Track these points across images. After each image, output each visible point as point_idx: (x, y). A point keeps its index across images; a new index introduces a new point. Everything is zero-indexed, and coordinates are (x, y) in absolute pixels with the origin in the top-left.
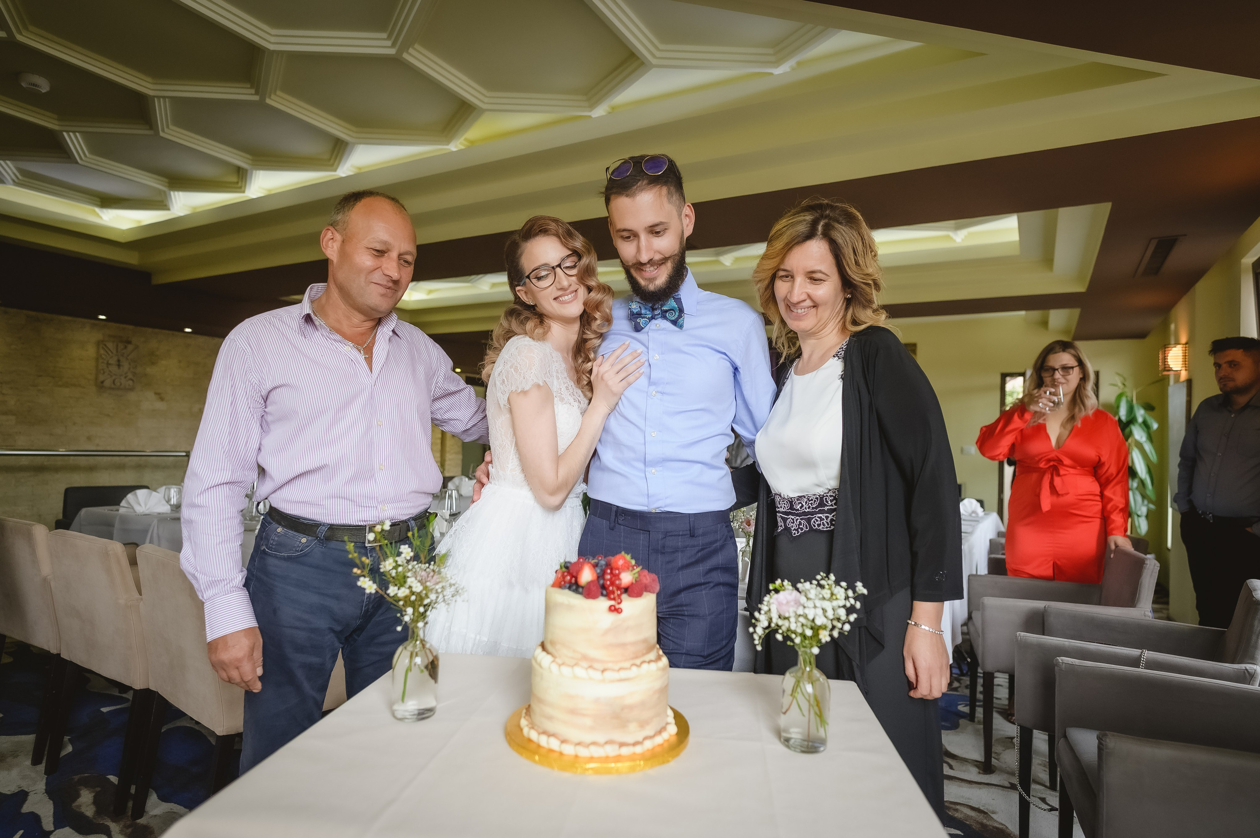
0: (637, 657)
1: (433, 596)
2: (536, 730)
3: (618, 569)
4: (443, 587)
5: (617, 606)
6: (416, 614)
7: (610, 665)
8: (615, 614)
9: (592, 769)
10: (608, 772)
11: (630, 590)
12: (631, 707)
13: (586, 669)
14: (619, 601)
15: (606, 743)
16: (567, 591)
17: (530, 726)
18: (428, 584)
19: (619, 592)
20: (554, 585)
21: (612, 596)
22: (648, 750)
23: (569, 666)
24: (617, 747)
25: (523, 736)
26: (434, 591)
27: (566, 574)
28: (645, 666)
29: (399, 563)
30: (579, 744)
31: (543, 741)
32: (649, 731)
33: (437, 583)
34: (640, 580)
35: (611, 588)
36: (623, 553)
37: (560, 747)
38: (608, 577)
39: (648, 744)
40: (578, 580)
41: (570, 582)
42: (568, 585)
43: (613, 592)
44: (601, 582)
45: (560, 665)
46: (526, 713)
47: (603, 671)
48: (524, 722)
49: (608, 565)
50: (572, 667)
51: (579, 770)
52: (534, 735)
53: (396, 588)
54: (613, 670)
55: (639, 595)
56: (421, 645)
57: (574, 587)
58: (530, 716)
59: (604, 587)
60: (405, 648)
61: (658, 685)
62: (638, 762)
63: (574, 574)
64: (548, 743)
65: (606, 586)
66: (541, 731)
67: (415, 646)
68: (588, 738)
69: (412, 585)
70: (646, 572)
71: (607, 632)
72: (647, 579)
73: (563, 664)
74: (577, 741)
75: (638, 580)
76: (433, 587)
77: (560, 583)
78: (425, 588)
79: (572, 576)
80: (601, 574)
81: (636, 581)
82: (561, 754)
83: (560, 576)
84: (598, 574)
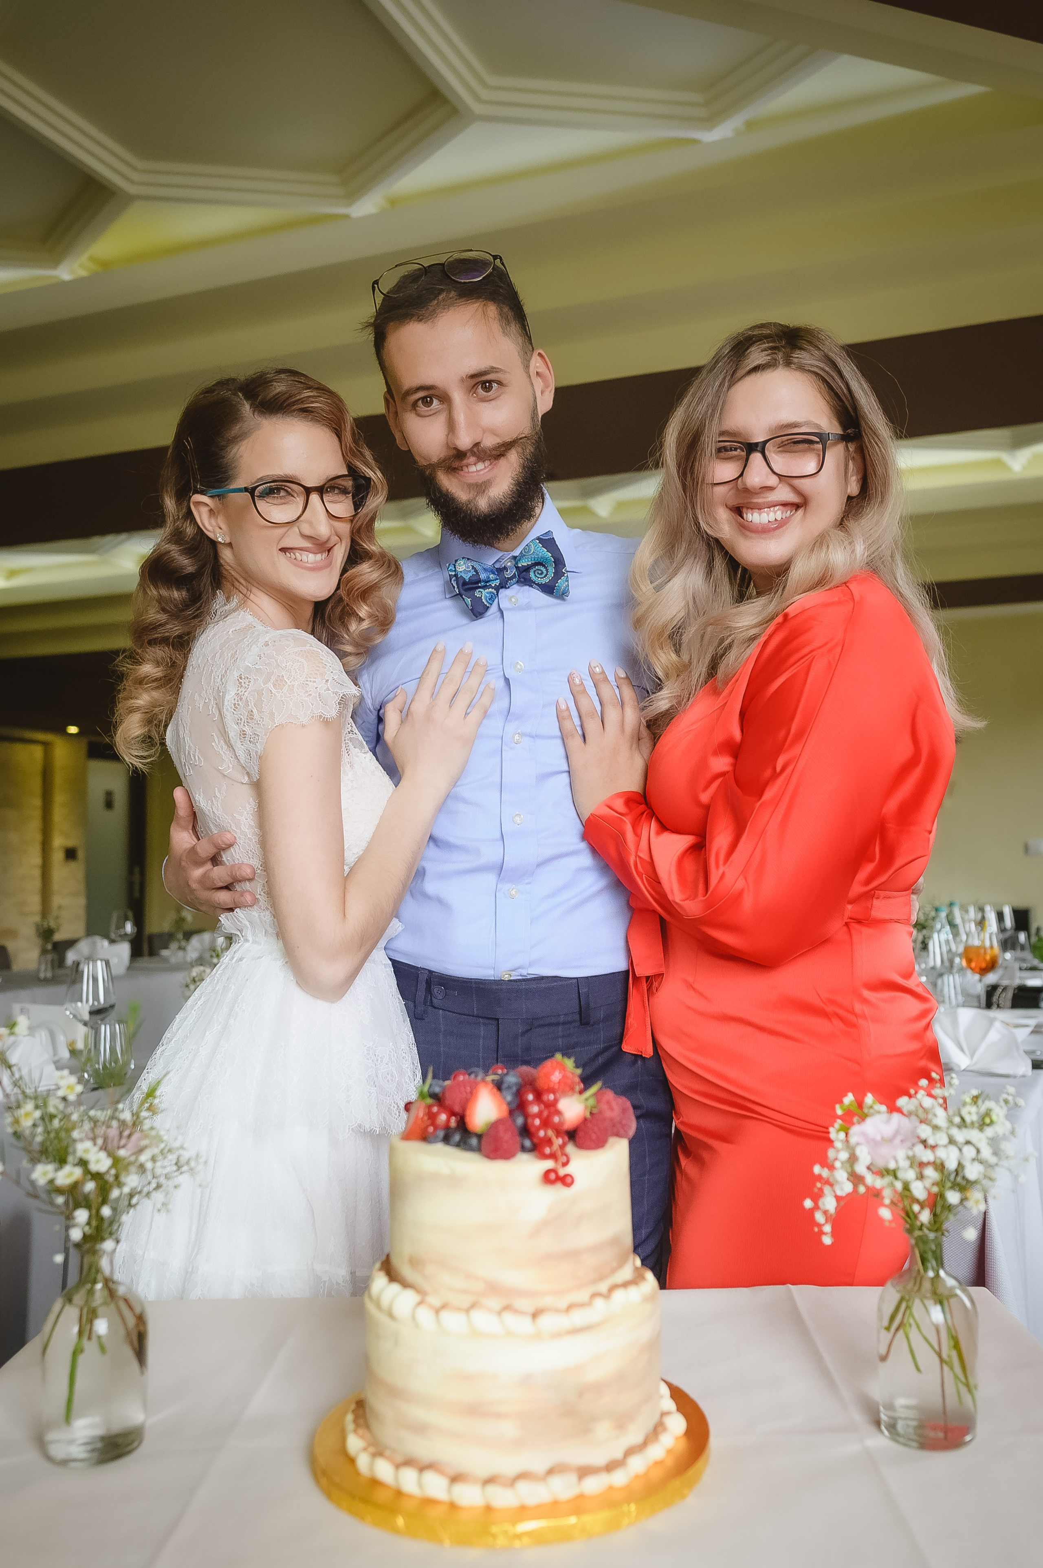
0: (601, 1278)
1: (132, 1181)
2: (390, 1459)
3: (553, 1091)
4: (153, 1159)
5: (562, 1172)
6: (94, 1223)
7: (548, 1301)
8: (559, 1187)
9: (528, 1534)
10: (564, 1536)
11: (581, 1134)
12: (597, 1388)
13: (499, 1313)
14: (564, 1159)
15: (551, 1472)
16: (440, 1146)
17: (372, 1450)
18: (122, 1153)
19: (560, 1141)
20: (407, 1136)
21: (547, 1151)
22: (637, 1477)
23: (459, 1309)
24: (573, 1478)
25: (357, 1473)
26: (133, 1169)
27: (435, 1109)
28: (619, 1295)
29: (51, 1110)
30: (490, 1480)
31: (409, 1480)
32: (634, 1436)
33: (141, 1151)
34: (601, 1112)
35: (542, 1133)
36: (558, 1056)
37: (449, 1491)
38: (535, 1109)
39: (637, 1465)
40: (467, 1119)
41: (447, 1127)
42: (441, 1134)
43: (549, 1142)
44: (520, 1121)
45: (437, 1311)
46: (355, 1421)
47: (535, 1315)
48: (354, 1443)
49: (528, 1084)
50: (468, 1311)
51: (501, 1541)
52: (384, 1470)
53: (50, 1167)
54: (557, 1311)
55: (599, 1143)
56: (106, 1292)
57: (457, 1137)
58: (367, 1427)
59: (526, 1131)
60: (70, 1300)
61: (645, 1333)
62: (625, 1508)
63: (457, 1109)
64: (420, 1485)
65: (533, 1130)
66: (399, 1459)
67: (91, 1292)
68: (509, 1465)
69: (86, 1157)
70: (610, 1095)
71: (539, 1229)
72: (612, 1109)
73: (444, 1306)
74: (484, 1473)
75: (595, 1111)
76: (132, 1158)
77: (425, 1129)
78: (117, 1162)
79: (452, 1113)
80: (514, 1106)
81: (591, 1113)
82: (453, 1506)
83: (421, 1114)
84: (509, 1104)
